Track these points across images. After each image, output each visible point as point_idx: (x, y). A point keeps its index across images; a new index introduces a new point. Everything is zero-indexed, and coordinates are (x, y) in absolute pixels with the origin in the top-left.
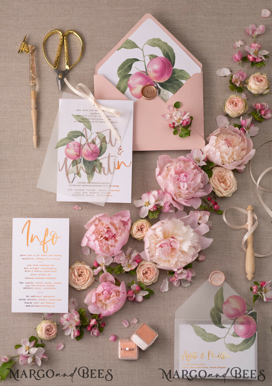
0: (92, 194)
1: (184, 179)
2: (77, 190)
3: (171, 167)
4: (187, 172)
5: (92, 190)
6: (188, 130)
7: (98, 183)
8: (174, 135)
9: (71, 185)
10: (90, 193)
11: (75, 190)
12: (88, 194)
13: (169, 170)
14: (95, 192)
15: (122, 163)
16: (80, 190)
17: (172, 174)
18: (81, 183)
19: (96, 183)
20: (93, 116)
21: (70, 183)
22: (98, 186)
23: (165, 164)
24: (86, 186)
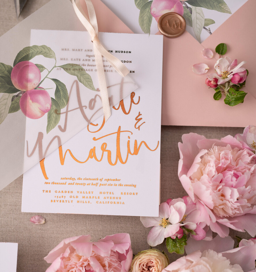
0: (87, 200)
1: (232, 181)
2: (59, 192)
3: (208, 158)
4: (238, 168)
5: (87, 193)
6: (241, 93)
7: (97, 180)
8: (216, 99)
9: (49, 183)
10: (84, 197)
11: (56, 192)
12: (80, 199)
13: (204, 163)
14: (91, 195)
15: (143, 144)
16: (66, 192)
17: (211, 171)
18: (67, 179)
19: (94, 179)
20: (91, 60)
21: (47, 178)
22: (99, 185)
23: (196, 151)
24: (77, 184)
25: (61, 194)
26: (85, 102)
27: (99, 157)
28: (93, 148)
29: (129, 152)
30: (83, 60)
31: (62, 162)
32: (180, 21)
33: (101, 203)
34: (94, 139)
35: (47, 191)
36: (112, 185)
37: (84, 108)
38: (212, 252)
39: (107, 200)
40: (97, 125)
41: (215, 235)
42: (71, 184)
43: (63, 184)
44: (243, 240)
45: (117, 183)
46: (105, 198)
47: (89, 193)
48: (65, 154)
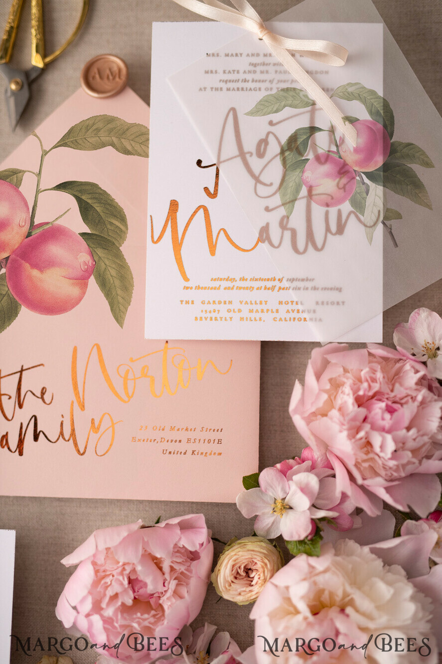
0: (258, 316)
2: (209, 303)
5: (256, 303)
7: (274, 280)
9: (191, 288)
10: (251, 311)
11: (203, 303)
12: (245, 314)
14: (264, 307)
16: (220, 303)
18: (221, 279)
19: (268, 280)
20: (258, 73)
21: (186, 279)
22: (277, 288)
24: (239, 288)
25: (211, 307)
26: (250, 145)
27: (275, 240)
28: (264, 225)
29: (328, 229)
30: (245, 72)
31: (213, 248)
33: (281, 320)
34: (267, 209)
35: (187, 302)
36: (299, 289)
37: (248, 156)
39: (292, 315)
40: (271, 184)
42: (229, 288)
43: (215, 288)
45: (309, 284)
46: (288, 311)
47: (261, 303)
48: (218, 236)
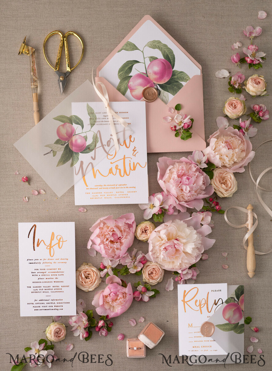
0: (110, 197)
1: (186, 182)
2: (95, 193)
3: (173, 170)
4: (189, 175)
5: (109, 193)
6: (189, 133)
7: (115, 185)
8: (176, 137)
9: (89, 189)
10: (108, 195)
11: (93, 193)
12: (106, 196)
13: (171, 173)
14: (112, 194)
15: (138, 164)
16: (98, 193)
17: (175, 177)
18: (98, 186)
19: (113, 185)
20: (106, 119)
21: (87, 186)
22: (115, 188)
23: (167, 167)
24: (104, 188)
25: (95, 195)
26: (105, 143)
27: (114, 173)
28: (111, 168)
29: (130, 169)
30: (102, 119)
31: (95, 176)
32: (155, 92)
33: (117, 198)
34: (111, 163)
35: (88, 193)
36: (122, 188)
37: (104, 146)
38: (178, 221)
39: (120, 196)
40: (112, 155)
41: (179, 211)
42: (101, 188)
43: (96, 189)
44: (194, 213)
45: (125, 186)
46: (119, 195)
47: (111, 193)
48: (96, 172)
